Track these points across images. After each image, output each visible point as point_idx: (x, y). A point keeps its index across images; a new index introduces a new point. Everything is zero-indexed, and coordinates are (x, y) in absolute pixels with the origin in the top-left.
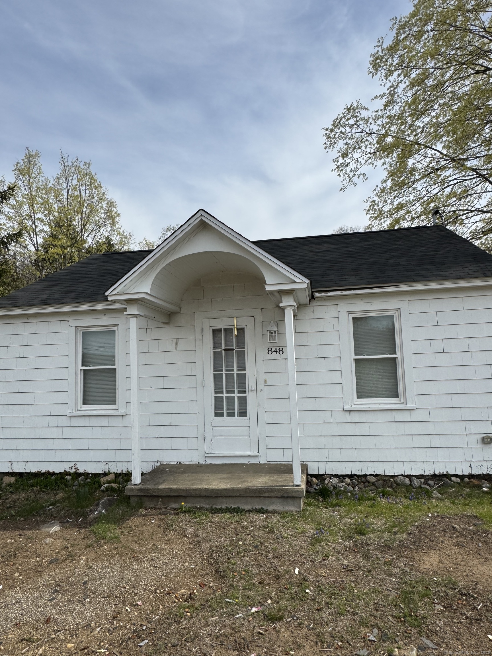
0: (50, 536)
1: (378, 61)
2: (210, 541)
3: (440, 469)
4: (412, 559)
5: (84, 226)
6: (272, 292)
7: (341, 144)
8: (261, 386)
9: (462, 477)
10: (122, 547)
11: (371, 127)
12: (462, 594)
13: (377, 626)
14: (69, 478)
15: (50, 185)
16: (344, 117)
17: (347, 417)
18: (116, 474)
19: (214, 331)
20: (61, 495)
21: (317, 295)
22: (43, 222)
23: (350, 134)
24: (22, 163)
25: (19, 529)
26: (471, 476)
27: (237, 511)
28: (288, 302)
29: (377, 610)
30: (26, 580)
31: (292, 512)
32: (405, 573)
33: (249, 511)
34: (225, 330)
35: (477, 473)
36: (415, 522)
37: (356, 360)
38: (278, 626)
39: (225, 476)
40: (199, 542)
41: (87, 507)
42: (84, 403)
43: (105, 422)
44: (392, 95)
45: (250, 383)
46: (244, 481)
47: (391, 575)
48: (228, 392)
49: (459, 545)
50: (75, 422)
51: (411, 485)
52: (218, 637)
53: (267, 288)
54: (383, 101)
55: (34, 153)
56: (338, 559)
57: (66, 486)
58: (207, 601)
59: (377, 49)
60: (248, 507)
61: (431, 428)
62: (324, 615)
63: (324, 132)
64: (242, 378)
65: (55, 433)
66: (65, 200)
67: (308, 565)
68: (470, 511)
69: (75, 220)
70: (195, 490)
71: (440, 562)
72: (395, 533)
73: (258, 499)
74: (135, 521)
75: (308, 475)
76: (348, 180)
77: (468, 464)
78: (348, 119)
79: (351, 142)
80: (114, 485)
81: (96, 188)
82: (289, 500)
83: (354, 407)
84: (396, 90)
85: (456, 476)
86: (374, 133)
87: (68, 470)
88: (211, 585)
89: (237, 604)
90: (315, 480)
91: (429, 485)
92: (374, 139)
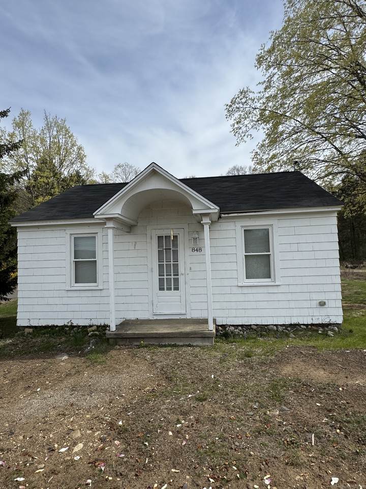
0: (63, 361)
1: (261, 59)
2: (161, 362)
3: (294, 321)
4: (277, 368)
5: (61, 164)
6: (196, 215)
7: (237, 115)
8: (188, 271)
9: (307, 325)
10: (108, 367)
11: (256, 104)
12: (304, 385)
13: (258, 401)
14: (67, 329)
15: (38, 134)
16: (239, 97)
17: (240, 290)
18: (97, 326)
19: (159, 237)
20: (63, 339)
21: (223, 215)
22: (33, 159)
23: (242, 109)
24: (18, 119)
25: (42, 358)
26: (312, 325)
27: (175, 346)
28: (206, 220)
29: (258, 394)
30: (54, 385)
31: (208, 346)
32: (273, 376)
33: (182, 346)
34: (166, 236)
35: (316, 323)
36: (279, 350)
37: (245, 255)
38: (204, 403)
39: (167, 326)
40: (154, 363)
41: (82, 345)
42: (76, 283)
43: (89, 294)
44: (270, 81)
45: (181, 270)
46: (179, 329)
47: (266, 377)
48: (167, 275)
49: (303, 361)
50: (70, 294)
51: (277, 330)
52: (171, 409)
53: (194, 212)
54: (264, 86)
55: (26, 112)
56: (236, 370)
57: (66, 333)
58: (163, 393)
59: (261, 51)
60: (181, 344)
61: (290, 297)
62: (229, 397)
63: (225, 107)
64: (176, 267)
65: (57, 301)
66: (48, 145)
67: (219, 373)
68: (311, 344)
69: (55, 159)
70: (150, 334)
71: (293, 370)
72: (268, 356)
73: (187, 339)
74: (113, 353)
75: (216, 325)
76: (240, 138)
77: (311, 317)
78: (241, 99)
79: (243, 114)
80: (97, 333)
81: (70, 137)
82: (206, 339)
83: (244, 284)
84: (272, 79)
85: (304, 325)
86: (257, 108)
87: (66, 324)
88: (164, 384)
89: (180, 393)
90: (220, 328)
91: (288, 330)
92: (258, 112)
